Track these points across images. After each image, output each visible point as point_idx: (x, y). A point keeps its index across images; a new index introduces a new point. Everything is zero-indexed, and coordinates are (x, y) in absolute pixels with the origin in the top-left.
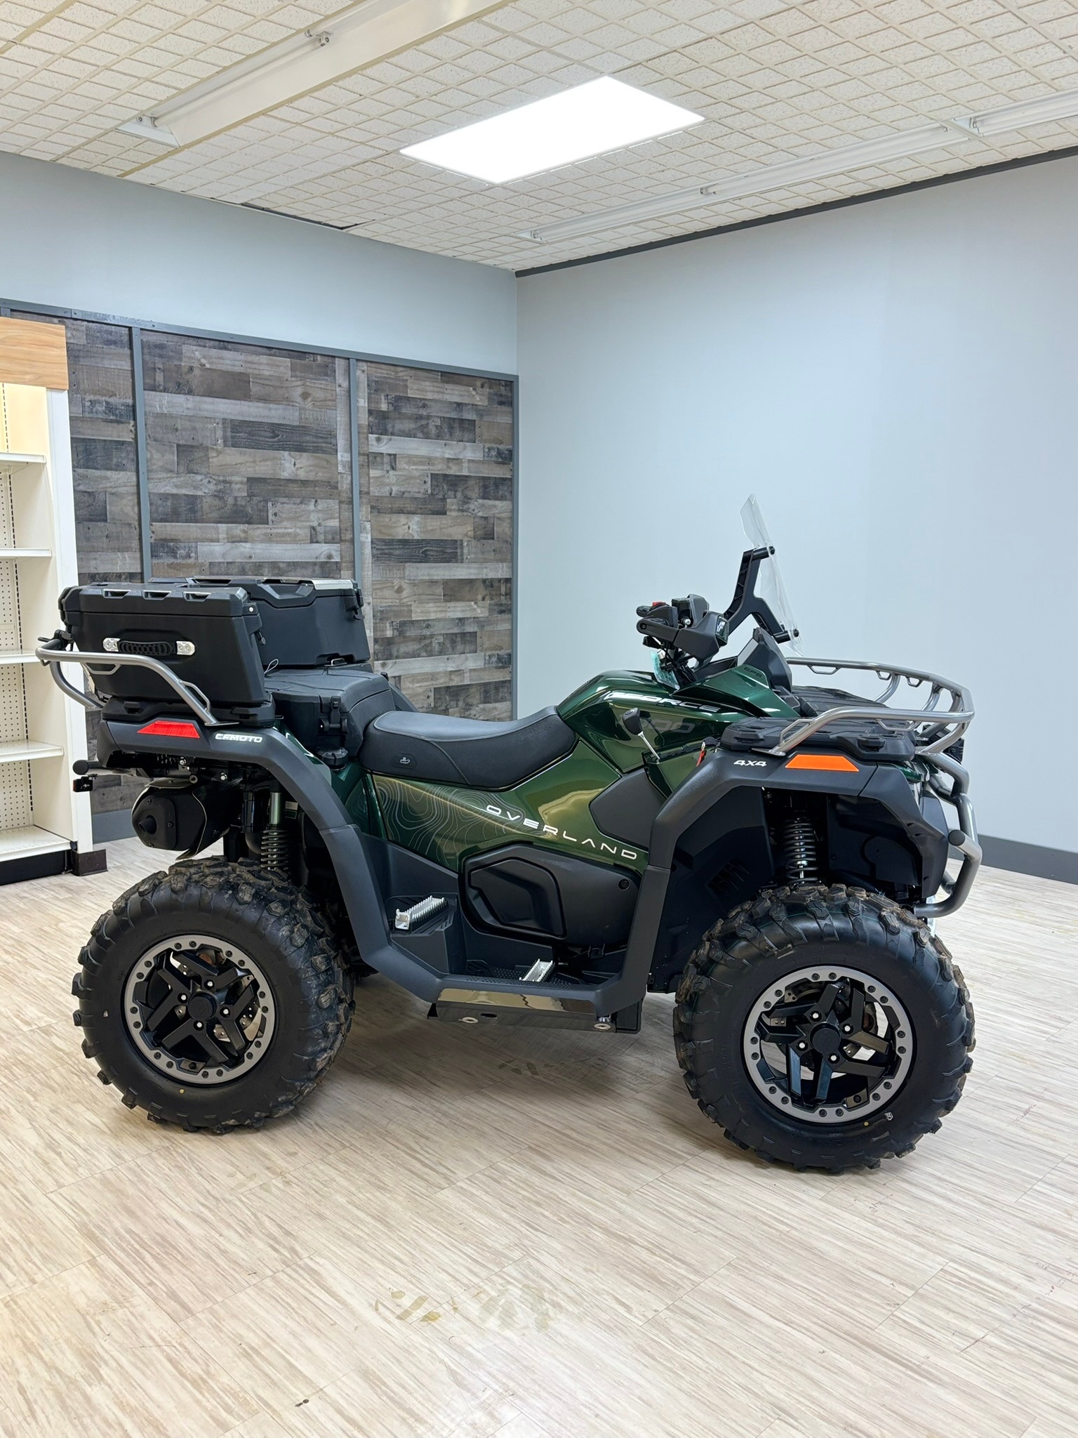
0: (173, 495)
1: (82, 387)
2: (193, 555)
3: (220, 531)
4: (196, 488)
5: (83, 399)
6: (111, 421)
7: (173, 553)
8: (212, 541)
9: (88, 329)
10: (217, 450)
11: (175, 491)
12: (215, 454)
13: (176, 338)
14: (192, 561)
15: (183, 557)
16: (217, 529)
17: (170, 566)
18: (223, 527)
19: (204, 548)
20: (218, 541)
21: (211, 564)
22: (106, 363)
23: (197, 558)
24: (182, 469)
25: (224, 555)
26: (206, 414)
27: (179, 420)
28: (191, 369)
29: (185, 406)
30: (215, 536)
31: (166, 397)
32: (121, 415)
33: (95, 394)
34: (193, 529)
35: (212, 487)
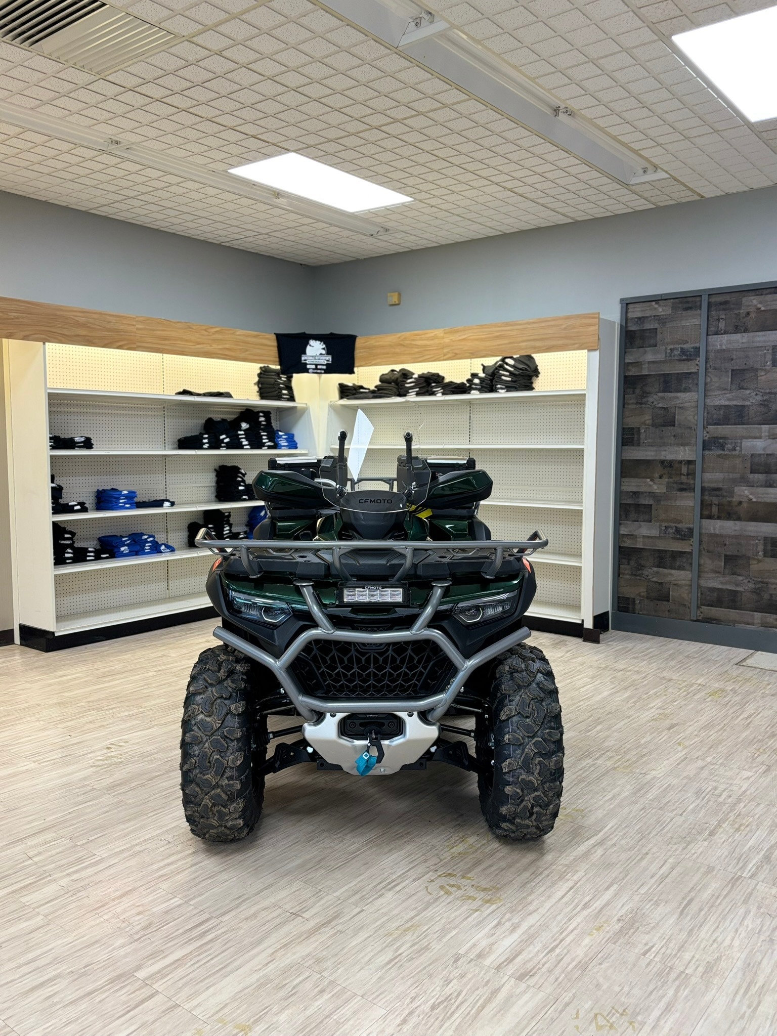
0: (725, 406)
1: (666, 341)
2: (738, 448)
3: (763, 430)
4: (744, 400)
5: (666, 349)
6: (684, 360)
7: (722, 447)
8: (755, 438)
9: (673, 303)
10: (765, 370)
11: (727, 403)
12: (763, 374)
13: (737, 294)
14: (737, 453)
15: (729, 450)
16: (761, 429)
17: (719, 456)
18: (765, 427)
19: (747, 444)
20: (760, 438)
21: (752, 455)
22: (684, 323)
23: (741, 451)
24: (734, 387)
25: (764, 449)
26: (758, 344)
27: (735, 353)
28: (748, 313)
29: (741, 341)
30: (758, 435)
31: (726, 337)
32: (691, 355)
33: (674, 344)
34: (740, 429)
35: (759, 398)
